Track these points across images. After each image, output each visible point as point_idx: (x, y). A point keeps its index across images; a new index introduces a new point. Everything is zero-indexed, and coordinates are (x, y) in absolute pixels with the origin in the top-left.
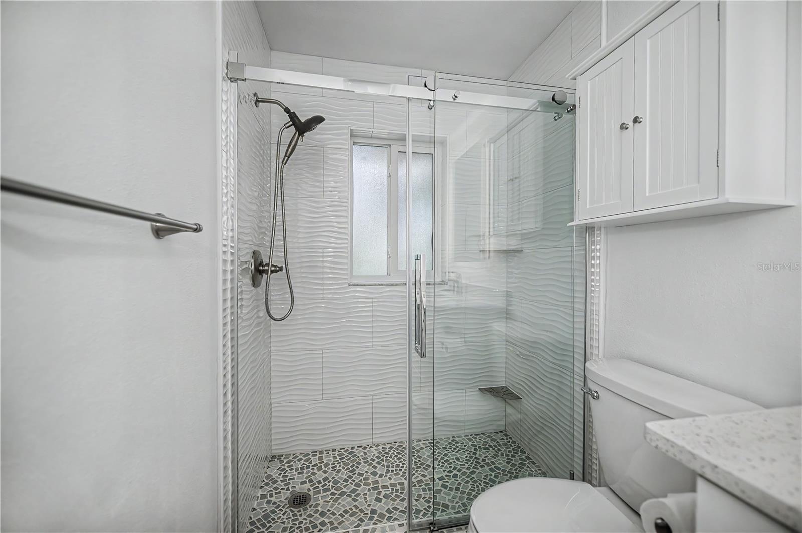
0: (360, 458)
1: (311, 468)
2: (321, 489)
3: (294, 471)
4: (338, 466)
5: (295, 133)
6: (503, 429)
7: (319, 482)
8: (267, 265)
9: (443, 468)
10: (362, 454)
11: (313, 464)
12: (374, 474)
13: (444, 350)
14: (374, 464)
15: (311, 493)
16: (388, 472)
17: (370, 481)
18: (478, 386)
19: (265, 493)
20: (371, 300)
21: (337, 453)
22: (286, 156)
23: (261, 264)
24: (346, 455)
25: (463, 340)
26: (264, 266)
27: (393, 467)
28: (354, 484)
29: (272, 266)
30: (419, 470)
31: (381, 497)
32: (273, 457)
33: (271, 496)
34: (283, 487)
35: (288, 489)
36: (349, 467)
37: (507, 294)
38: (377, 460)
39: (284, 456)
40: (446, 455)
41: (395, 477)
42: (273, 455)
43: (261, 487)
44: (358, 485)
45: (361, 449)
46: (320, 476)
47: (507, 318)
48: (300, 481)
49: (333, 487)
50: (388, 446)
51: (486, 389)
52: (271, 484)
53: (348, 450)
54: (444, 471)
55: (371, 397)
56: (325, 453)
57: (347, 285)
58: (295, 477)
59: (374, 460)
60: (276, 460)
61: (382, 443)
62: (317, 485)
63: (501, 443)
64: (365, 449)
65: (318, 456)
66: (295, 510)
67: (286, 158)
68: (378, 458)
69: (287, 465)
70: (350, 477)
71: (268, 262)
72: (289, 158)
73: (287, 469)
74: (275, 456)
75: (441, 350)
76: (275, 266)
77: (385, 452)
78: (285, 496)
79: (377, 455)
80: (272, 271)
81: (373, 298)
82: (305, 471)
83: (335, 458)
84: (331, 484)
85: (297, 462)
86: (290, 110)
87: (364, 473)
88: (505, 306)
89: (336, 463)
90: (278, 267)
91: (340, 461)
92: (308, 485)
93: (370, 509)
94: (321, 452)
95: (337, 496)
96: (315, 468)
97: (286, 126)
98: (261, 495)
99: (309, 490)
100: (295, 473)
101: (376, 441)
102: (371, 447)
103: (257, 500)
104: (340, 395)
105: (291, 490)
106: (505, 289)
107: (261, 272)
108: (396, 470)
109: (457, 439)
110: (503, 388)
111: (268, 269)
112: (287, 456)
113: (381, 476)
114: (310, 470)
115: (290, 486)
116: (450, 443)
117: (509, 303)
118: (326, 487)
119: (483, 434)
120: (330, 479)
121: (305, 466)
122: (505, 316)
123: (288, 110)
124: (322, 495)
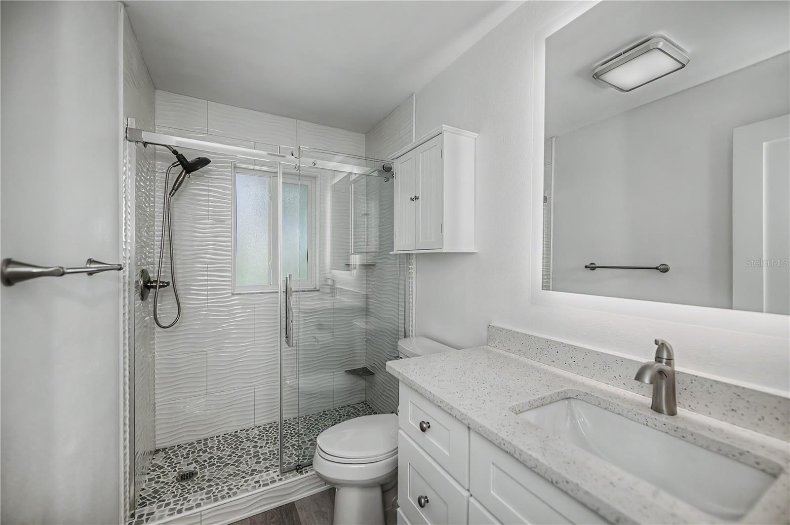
0: (243, 438)
1: (196, 452)
2: (207, 465)
3: (180, 457)
4: (222, 447)
5: (183, 171)
6: (363, 399)
7: (205, 461)
8: (156, 281)
9: (313, 433)
10: (245, 435)
11: (198, 449)
12: (255, 447)
13: (316, 343)
14: (256, 440)
15: (198, 470)
16: (267, 443)
17: (251, 452)
18: (344, 369)
19: (153, 477)
20: (253, 306)
21: (221, 438)
22: (173, 189)
23: (149, 281)
24: (230, 437)
25: (332, 334)
26: (152, 282)
27: (272, 439)
28: (237, 456)
29: (160, 282)
30: (294, 438)
31: (261, 460)
32: (157, 451)
33: (159, 477)
34: (171, 470)
35: (175, 471)
36: (233, 446)
37: (367, 296)
38: (258, 437)
39: (168, 448)
40: (316, 424)
41: (273, 446)
42: (157, 449)
43: (148, 474)
44: (241, 457)
45: (244, 431)
46: (206, 456)
47: (366, 315)
48: (187, 463)
49: (217, 462)
50: (268, 426)
51: (349, 371)
52: (158, 470)
53: (231, 434)
54: (313, 435)
55: (253, 388)
56: (209, 439)
57: (231, 295)
58: (182, 462)
59: (255, 438)
60: (160, 452)
61: (263, 424)
62: (203, 463)
63: (361, 410)
64: (248, 430)
65: (203, 443)
66: (184, 484)
67: (174, 191)
68: (258, 435)
69: (172, 454)
70: (234, 453)
71: (156, 279)
72: (176, 190)
73: (173, 457)
74: (159, 449)
75: (314, 343)
76: (163, 282)
77: (264, 431)
78: (172, 476)
79: (258, 433)
80: (160, 287)
81: (254, 304)
82: (191, 455)
83: (219, 441)
84: (216, 460)
85: (182, 450)
86: (178, 153)
87: (246, 447)
88: (365, 306)
89: (220, 445)
90: (166, 283)
91: (224, 443)
92: (194, 465)
93: (250, 469)
94: (206, 440)
95: (222, 467)
96: (201, 452)
97: (174, 165)
98: (148, 479)
99: (195, 468)
100: (181, 458)
101: (257, 424)
102: (253, 429)
103: (145, 482)
104: (222, 389)
105: (178, 471)
106: (365, 293)
107: (149, 288)
108: (274, 441)
109: (326, 412)
110: (364, 368)
111: (156, 286)
112: (172, 448)
113: (261, 447)
114: (195, 454)
115: (177, 469)
116: (321, 416)
117: (367, 304)
118: (212, 463)
119: (349, 406)
120: (215, 457)
121: (191, 452)
122: (365, 313)
123: (176, 153)
124: (208, 468)
